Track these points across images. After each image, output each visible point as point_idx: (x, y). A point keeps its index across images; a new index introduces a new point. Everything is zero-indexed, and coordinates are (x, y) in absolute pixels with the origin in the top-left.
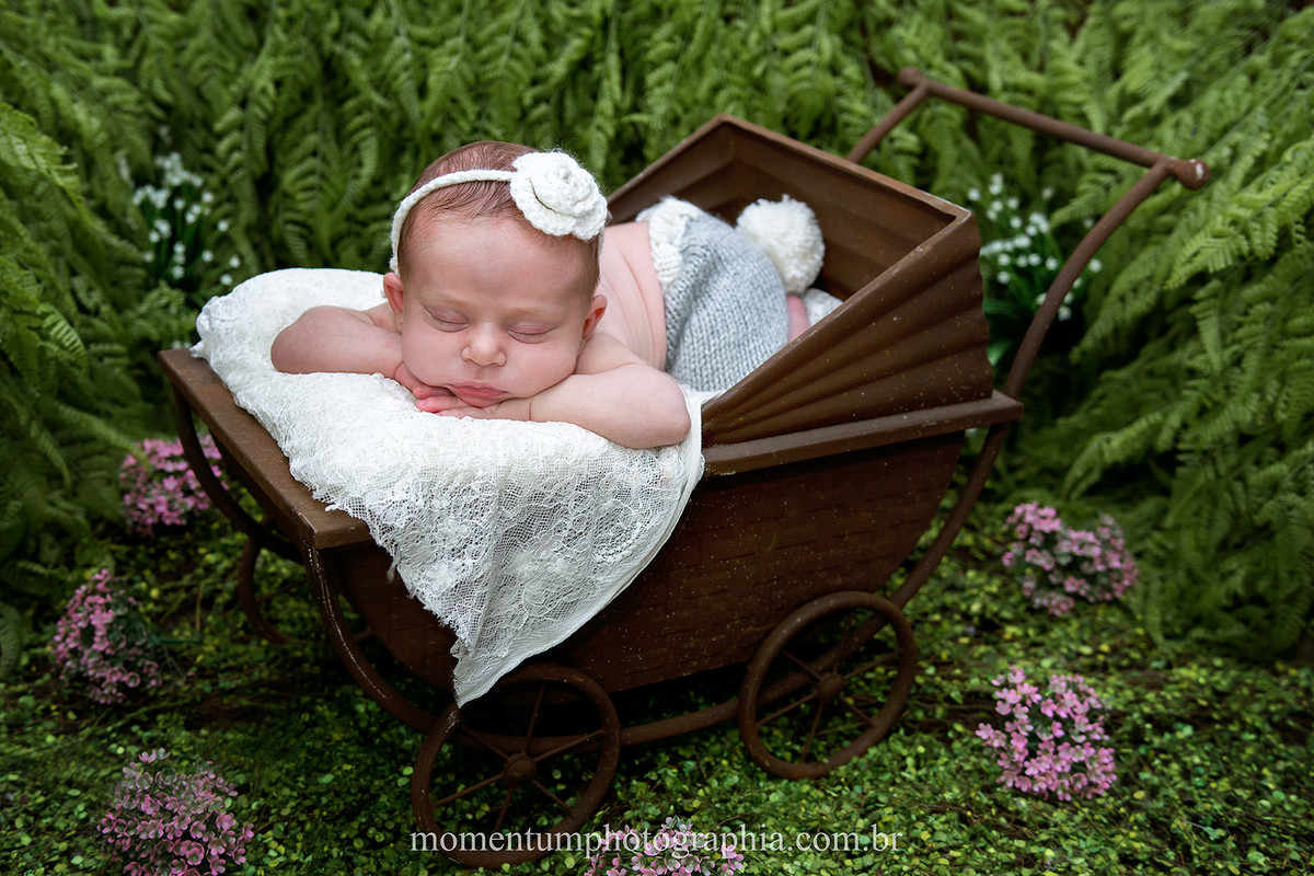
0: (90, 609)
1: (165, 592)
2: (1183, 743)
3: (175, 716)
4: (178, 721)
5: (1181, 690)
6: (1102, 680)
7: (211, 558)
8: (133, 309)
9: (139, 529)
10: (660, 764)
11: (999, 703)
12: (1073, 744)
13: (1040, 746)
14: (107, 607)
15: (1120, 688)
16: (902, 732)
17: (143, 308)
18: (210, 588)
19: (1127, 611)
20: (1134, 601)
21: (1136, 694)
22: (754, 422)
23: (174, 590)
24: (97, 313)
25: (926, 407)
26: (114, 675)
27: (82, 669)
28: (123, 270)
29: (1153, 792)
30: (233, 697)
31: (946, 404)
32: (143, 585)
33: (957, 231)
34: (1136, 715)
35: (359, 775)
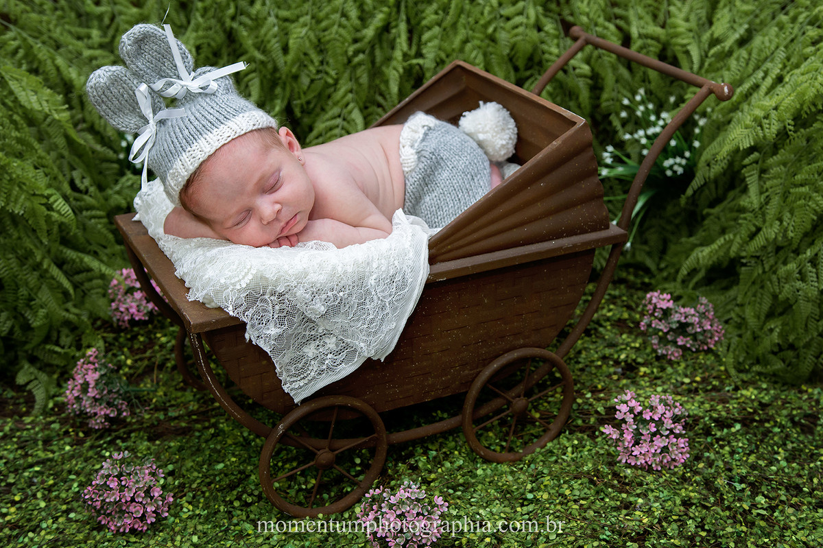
0: (85, 372)
1: (136, 361)
2: (734, 434)
3: (141, 434)
4: (143, 436)
5: (739, 403)
6: (692, 398)
7: (164, 340)
8: (111, 188)
9: (120, 323)
10: (416, 454)
11: (618, 412)
12: (662, 435)
13: (642, 437)
14: (96, 369)
15: (703, 403)
16: (567, 433)
17: (117, 188)
18: (163, 358)
19: (717, 356)
20: (721, 350)
21: (712, 406)
22: (457, 248)
23: (141, 359)
24: (87, 192)
25: (567, 236)
26: (102, 411)
27: (83, 409)
28: (105, 165)
29: (710, 464)
30: (177, 421)
31: (580, 234)
32: (123, 357)
33: (577, 132)
34: (707, 419)
35: (240, 464)
